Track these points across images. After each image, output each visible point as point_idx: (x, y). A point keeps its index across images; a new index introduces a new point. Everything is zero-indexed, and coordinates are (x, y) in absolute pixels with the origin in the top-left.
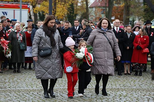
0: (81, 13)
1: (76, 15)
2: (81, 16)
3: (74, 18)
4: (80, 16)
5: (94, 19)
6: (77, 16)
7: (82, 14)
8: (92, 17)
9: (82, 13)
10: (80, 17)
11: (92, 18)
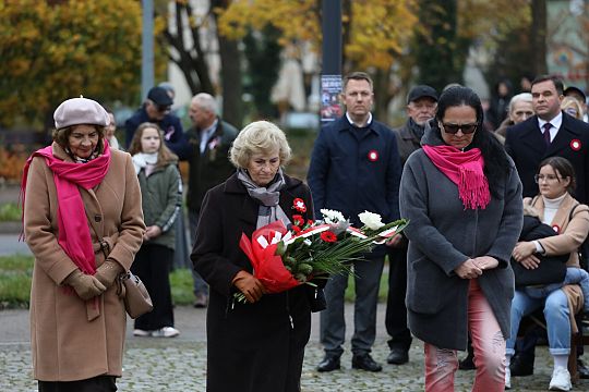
0: (493, 32)
1: (466, 44)
2: (494, 47)
3: (456, 62)
4: (488, 50)
5: (577, 68)
6: (472, 52)
7: (501, 37)
8: (564, 52)
9: (499, 31)
10: (493, 58)
11: (564, 61)
